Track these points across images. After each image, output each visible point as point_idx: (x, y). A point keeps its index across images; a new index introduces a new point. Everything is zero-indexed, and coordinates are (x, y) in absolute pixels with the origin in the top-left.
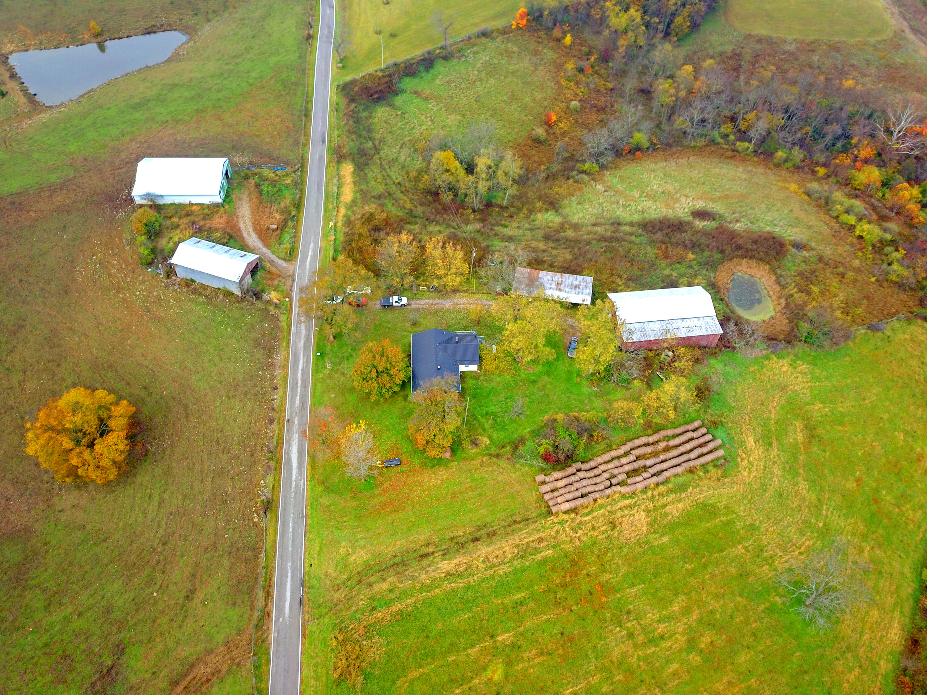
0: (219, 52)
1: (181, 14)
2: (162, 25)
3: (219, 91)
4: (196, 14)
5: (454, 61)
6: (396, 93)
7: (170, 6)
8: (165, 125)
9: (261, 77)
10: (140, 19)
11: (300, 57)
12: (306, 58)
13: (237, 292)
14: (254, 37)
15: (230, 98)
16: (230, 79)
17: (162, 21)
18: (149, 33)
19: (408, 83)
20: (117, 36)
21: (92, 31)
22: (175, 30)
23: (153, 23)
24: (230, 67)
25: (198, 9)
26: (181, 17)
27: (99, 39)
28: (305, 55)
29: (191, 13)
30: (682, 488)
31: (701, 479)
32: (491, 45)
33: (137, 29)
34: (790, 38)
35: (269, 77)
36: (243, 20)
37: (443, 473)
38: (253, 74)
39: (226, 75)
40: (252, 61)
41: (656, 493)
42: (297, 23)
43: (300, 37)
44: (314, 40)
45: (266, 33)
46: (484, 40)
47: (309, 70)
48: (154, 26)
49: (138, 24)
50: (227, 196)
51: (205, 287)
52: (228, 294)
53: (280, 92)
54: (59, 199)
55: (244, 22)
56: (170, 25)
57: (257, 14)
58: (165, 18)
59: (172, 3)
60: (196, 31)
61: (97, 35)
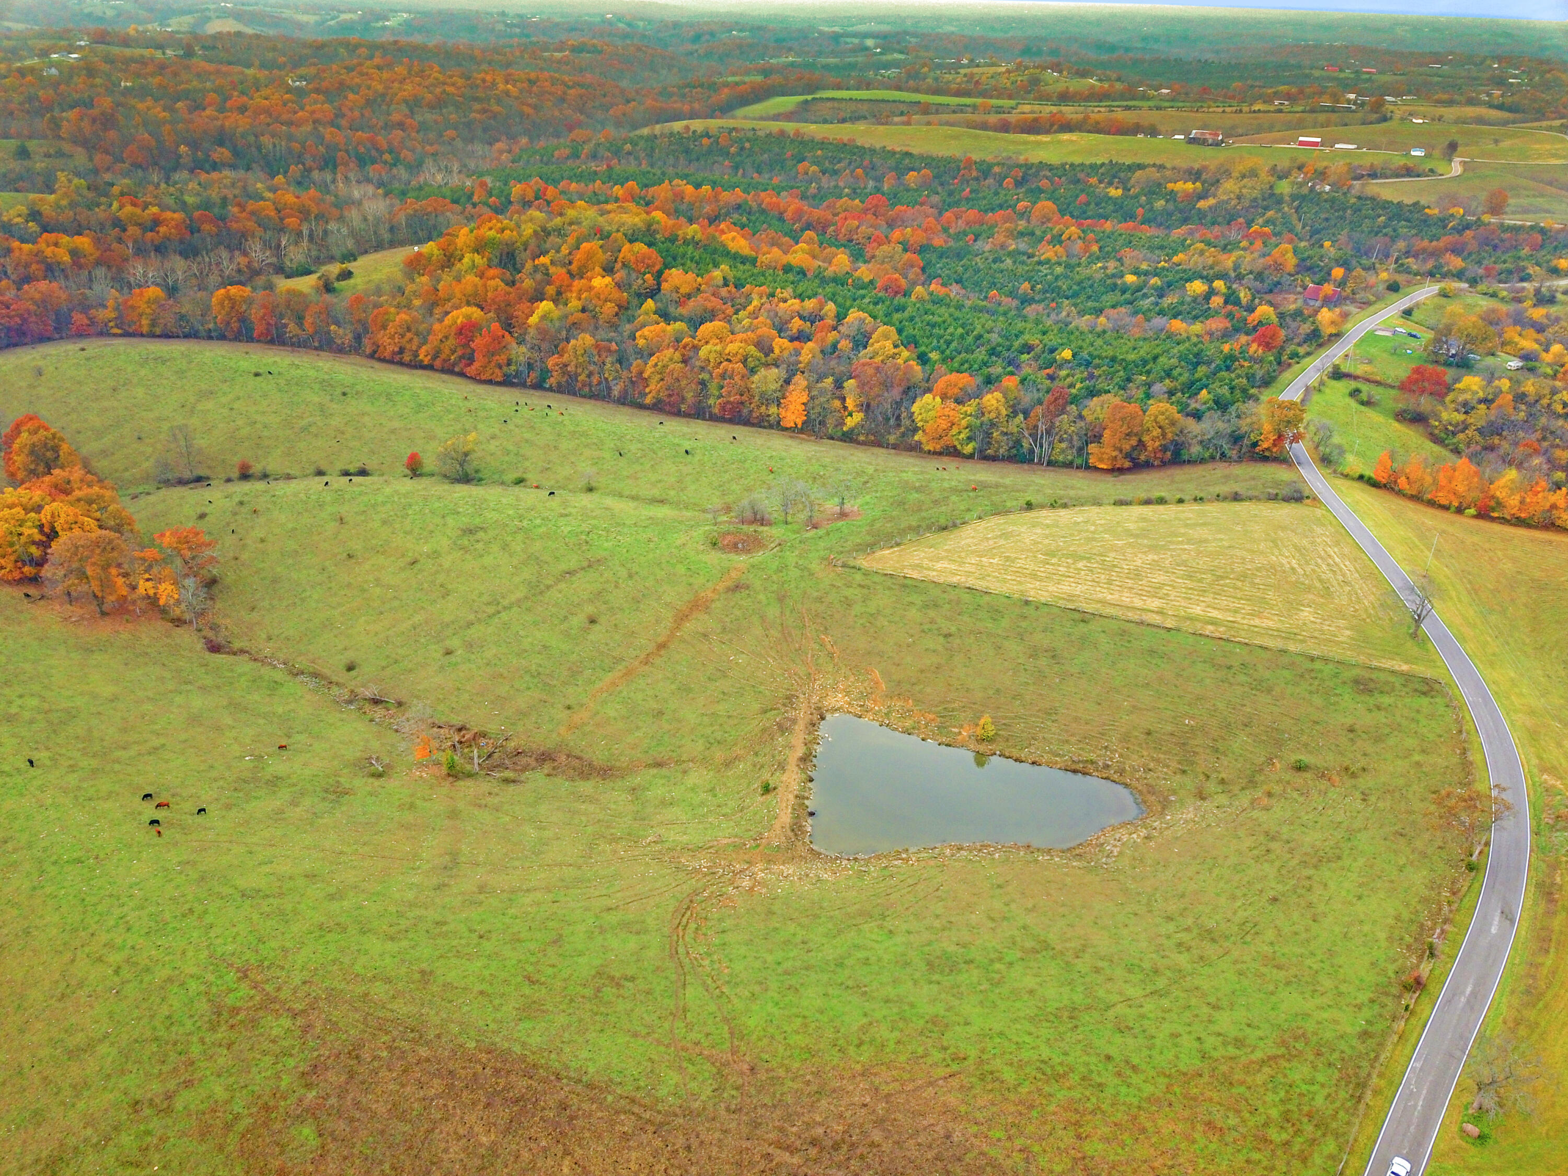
0: (1183, 896)
1: (1153, 759)
2: (1107, 767)
3: (1122, 1028)
4: (1184, 772)
7: (1143, 737)
8: (955, 1067)
9: (1239, 1043)
10: (1073, 739)
11: (1365, 1035)
12: (1381, 1044)
14: (1275, 900)
15: (1134, 1068)
16: (1165, 1003)
17: (1111, 759)
18: (1075, 771)
20: (1015, 753)
21: (979, 731)
22: (1126, 785)
23: (1093, 756)
24: (1183, 960)
25: (1192, 763)
26: (1152, 765)
27: (982, 748)
28: (1385, 1034)
29: (1174, 765)
33: (1058, 755)
35: (1258, 1055)
36: (1273, 839)
38: (1225, 1021)
39: (1161, 983)
40: (1241, 973)
42: (1398, 918)
43: (1391, 969)
44: (1425, 999)
45: (1310, 905)
47: (1377, 1092)
48: (1092, 762)
49: (1066, 747)
53: (1266, 1125)
55: (1274, 845)
56: (1122, 772)
57: (1311, 838)
58: (1121, 756)
59: (1149, 733)
60: (1165, 805)
61: (982, 741)
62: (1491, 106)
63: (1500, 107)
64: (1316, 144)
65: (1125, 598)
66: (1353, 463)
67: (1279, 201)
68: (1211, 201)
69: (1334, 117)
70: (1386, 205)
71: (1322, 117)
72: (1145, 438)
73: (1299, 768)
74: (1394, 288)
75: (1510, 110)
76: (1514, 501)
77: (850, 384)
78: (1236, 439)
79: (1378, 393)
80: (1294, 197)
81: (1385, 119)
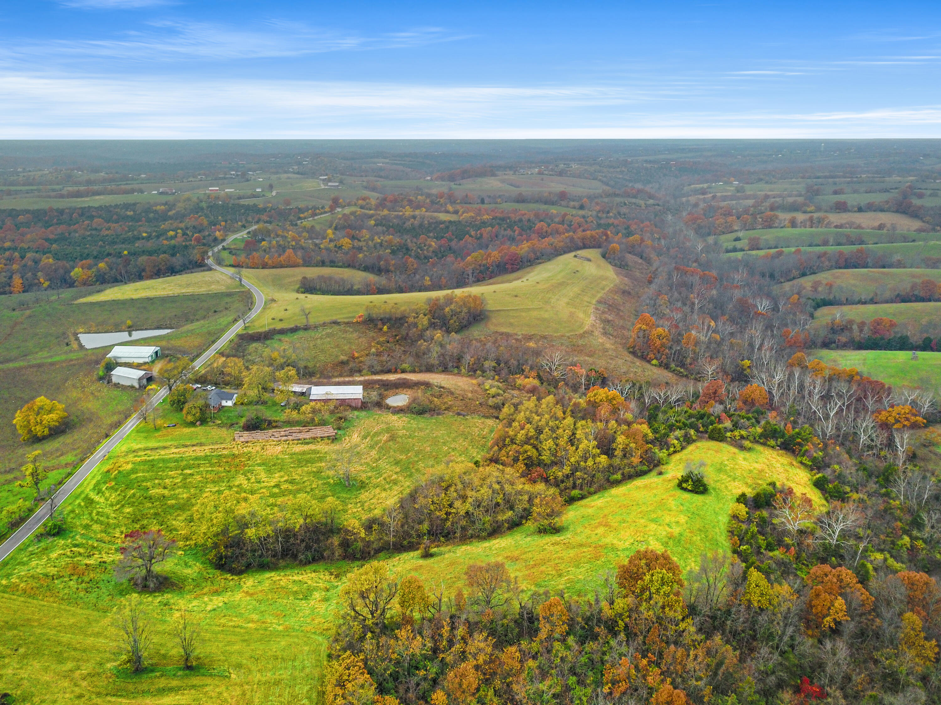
1: (178, 320)
2: (166, 325)
4: (187, 321)
5: (310, 331)
6: (268, 339)
10: (155, 322)
11: (225, 327)
12: (228, 327)
13: (137, 386)
14: (209, 323)
19: (277, 337)
20: (140, 329)
21: (127, 326)
23: (161, 324)
25: (189, 319)
27: (130, 330)
29: (184, 320)
30: (308, 443)
31: (318, 442)
32: (336, 327)
34: (519, 333)
35: (204, 332)
37: (193, 429)
41: (291, 442)
43: (231, 321)
44: (237, 322)
45: (216, 322)
46: (333, 325)
47: (227, 330)
49: (152, 325)
50: (153, 362)
51: (123, 385)
52: (132, 387)
53: (206, 336)
54: (72, 363)
56: (171, 325)
57: (215, 319)
58: (169, 322)
61: (129, 327)
62: (294, 173)
63: (298, 173)
64: (217, 190)
65: (162, 293)
66: (227, 263)
67: (202, 209)
68: (174, 212)
69: (225, 181)
70: (243, 206)
71: (221, 182)
72: (161, 266)
73: (215, 312)
74: (244, 227)
75: (302, 174)
76: (270, 262)
77: (39, 274)
78: (190, 262)
79: (238, 252)
80: (208, 207)
81: (248, 180)
